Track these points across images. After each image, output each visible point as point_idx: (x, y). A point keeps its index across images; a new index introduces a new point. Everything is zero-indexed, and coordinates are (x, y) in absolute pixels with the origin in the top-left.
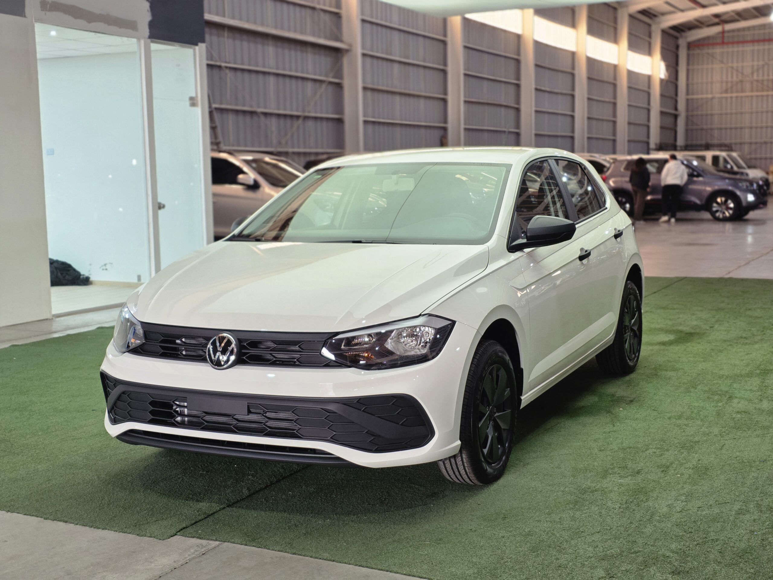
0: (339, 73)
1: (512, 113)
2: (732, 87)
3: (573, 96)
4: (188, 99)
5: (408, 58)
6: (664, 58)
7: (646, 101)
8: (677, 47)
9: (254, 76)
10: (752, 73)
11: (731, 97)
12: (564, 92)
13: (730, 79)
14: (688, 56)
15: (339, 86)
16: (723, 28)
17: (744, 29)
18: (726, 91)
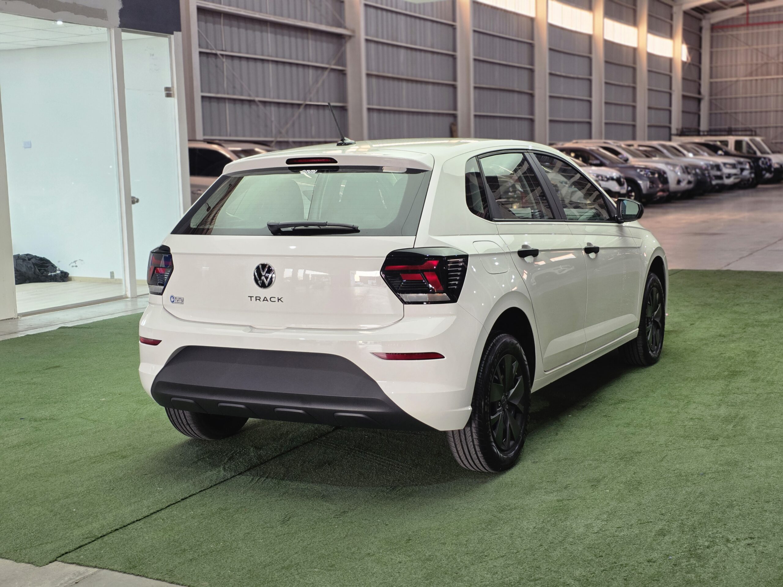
0: (342, 60)
1: (525, 98)
2: (757, 70)
3: (590, 81)
4: (163, 90)
5: (416, 44)
6: (686, 40)
7: (668, 86)
8: (701, 29)
9: (252, 64)
10: (778, 55)
11: (756, 80)
12: (580, 76)
13: (755, 62)
14: (712, 38)
15: (342, 73)
16: (748, 9)
17: (769, 10)
18: (751, 75)
